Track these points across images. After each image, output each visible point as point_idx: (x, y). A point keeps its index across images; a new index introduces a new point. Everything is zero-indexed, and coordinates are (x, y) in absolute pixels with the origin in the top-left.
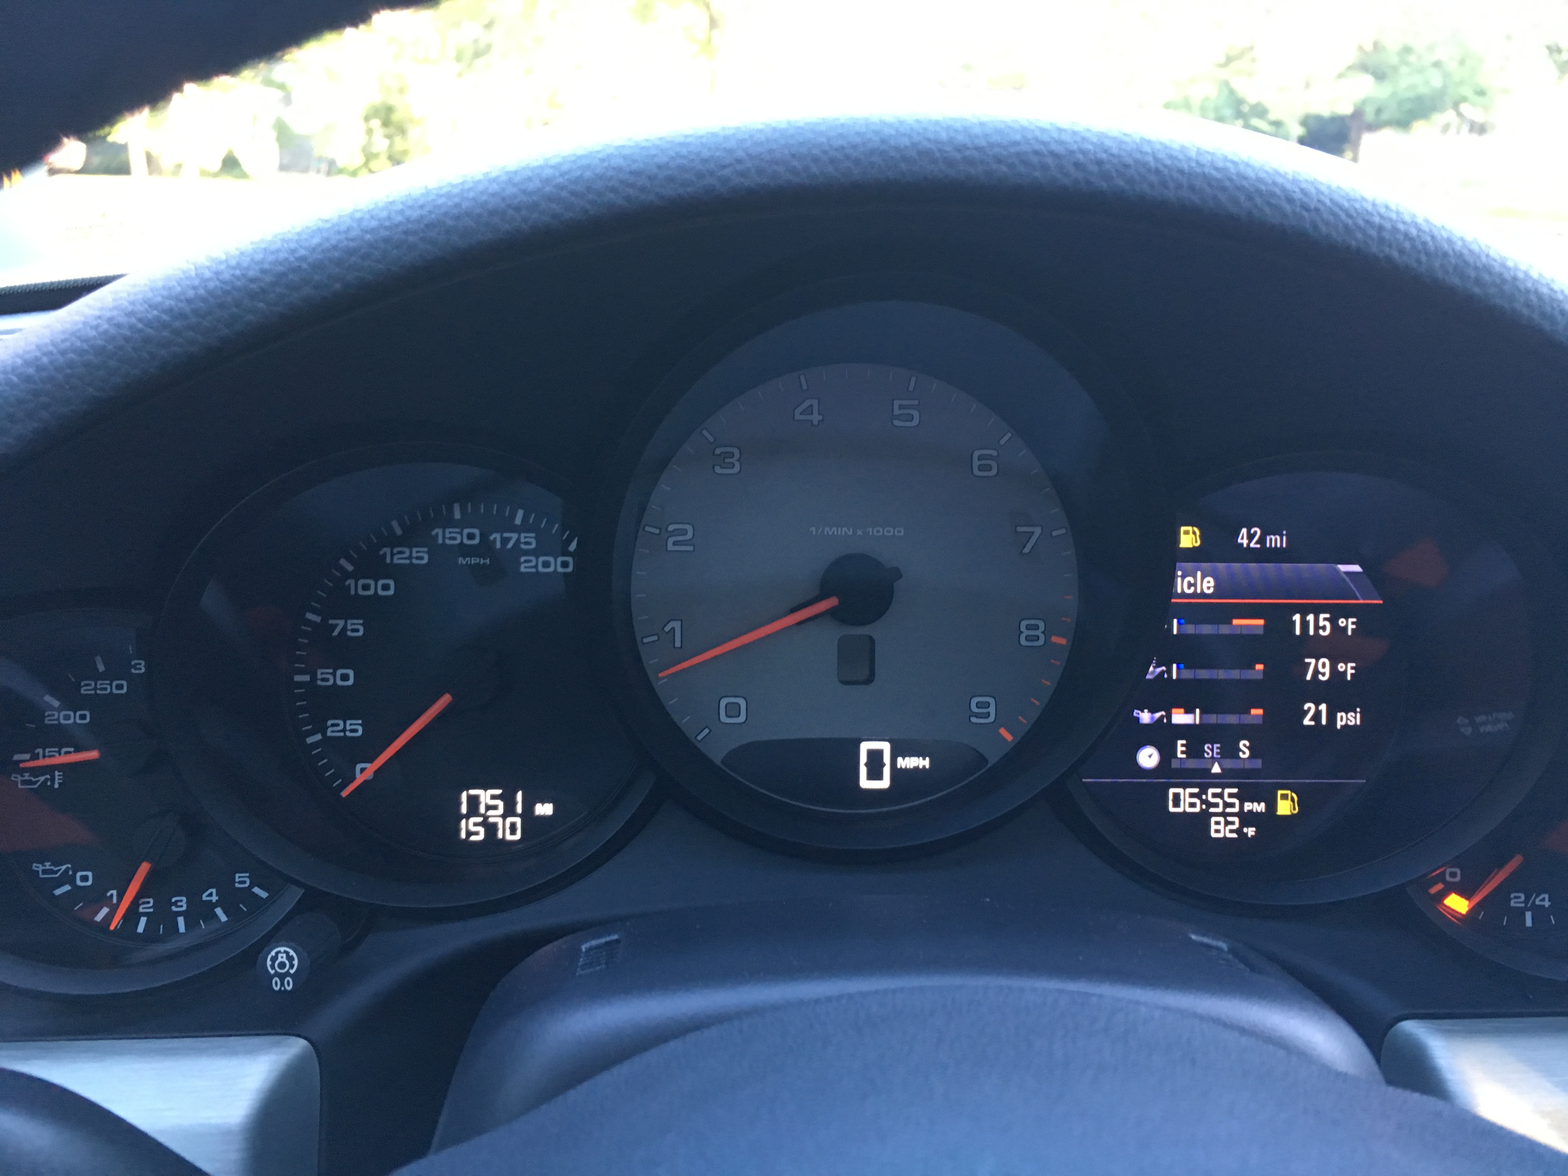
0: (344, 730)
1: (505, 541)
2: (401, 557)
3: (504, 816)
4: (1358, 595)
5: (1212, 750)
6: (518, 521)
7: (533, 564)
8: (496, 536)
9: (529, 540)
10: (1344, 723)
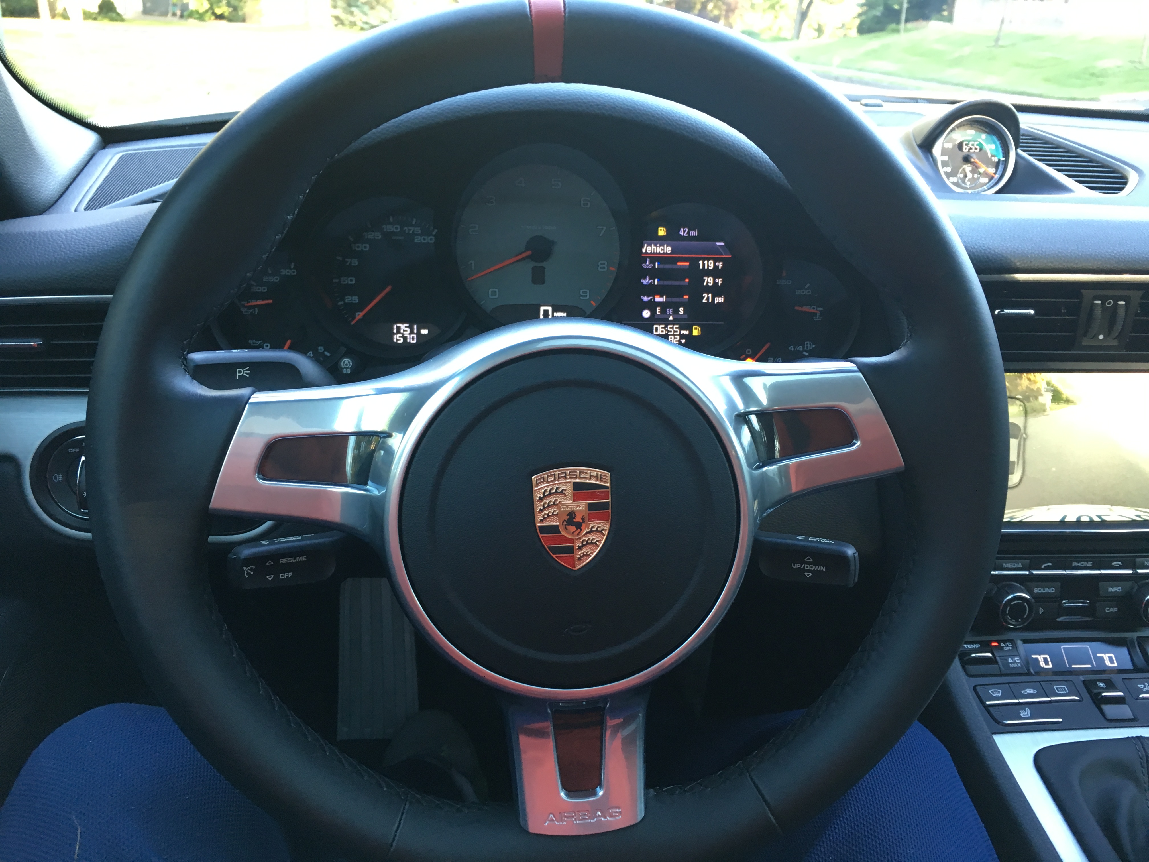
0: (352, 300)
1: (409, 230)
2: (371, 235)
3: (410, 334)
4: (723, 253)
5: (669, 311)
6: (414, 223)
7: (419, 239)
8: (406, 228)
9: (418, 230)
10: (717, 301)
